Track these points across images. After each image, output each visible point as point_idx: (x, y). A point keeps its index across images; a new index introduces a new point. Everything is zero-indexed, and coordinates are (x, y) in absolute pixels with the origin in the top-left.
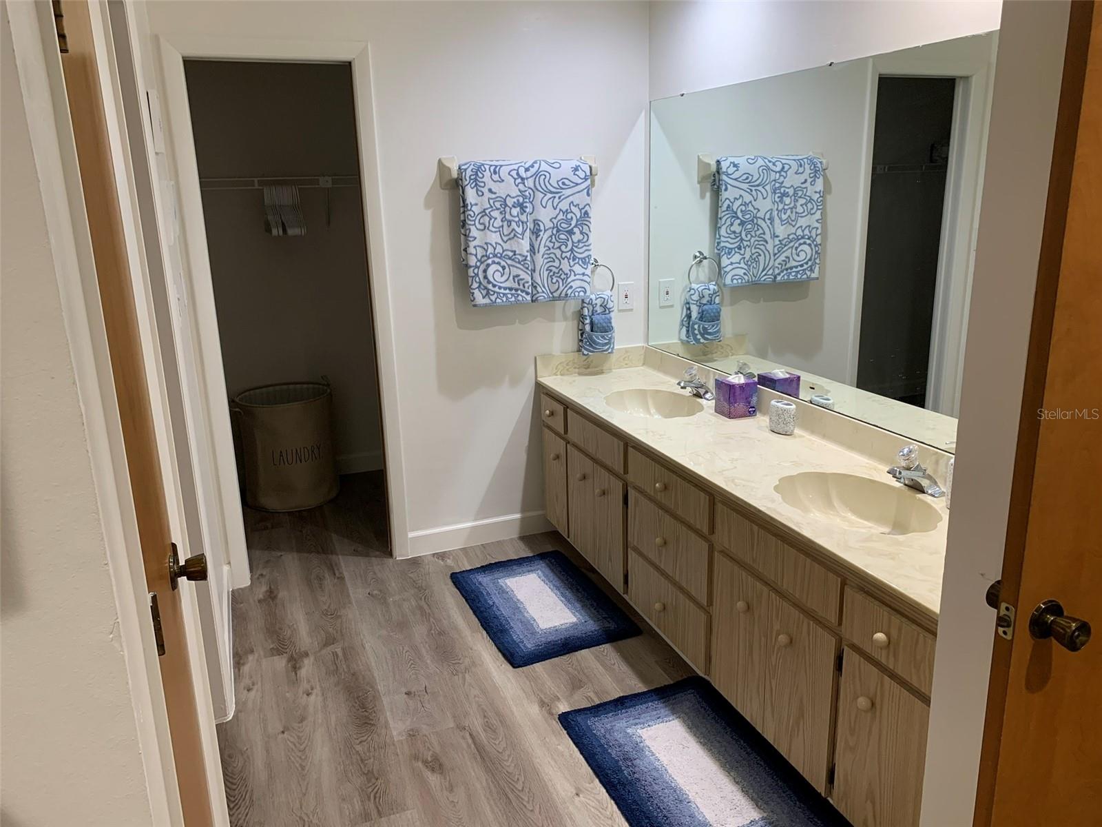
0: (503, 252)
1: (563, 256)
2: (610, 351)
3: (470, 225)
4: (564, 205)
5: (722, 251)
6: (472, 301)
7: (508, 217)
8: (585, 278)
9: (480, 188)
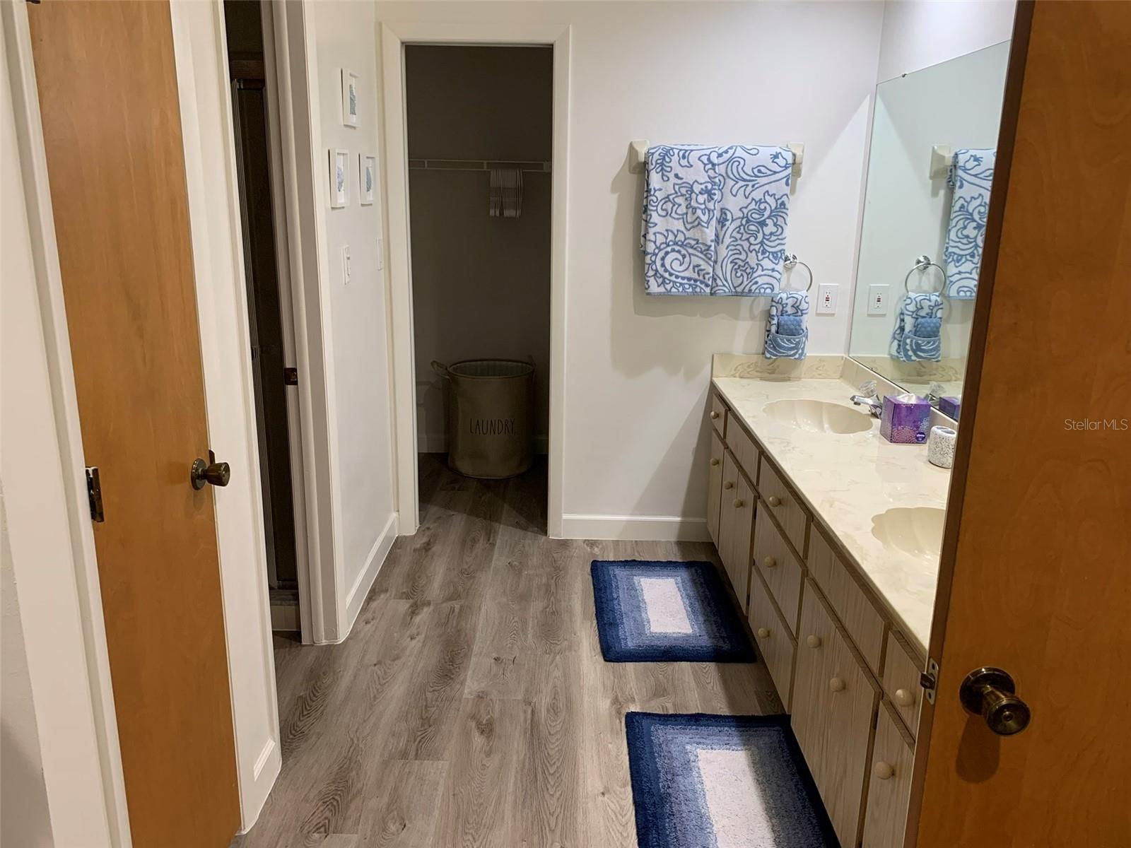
0: (685, 239)
1: (751, 249)
2: (797, 356)
3: (652, 210)
4: (757, 195)
5: (949, 258)
6: (647, 289)
7: (694, 204)
8: (775, 274)
9: (666, 173)
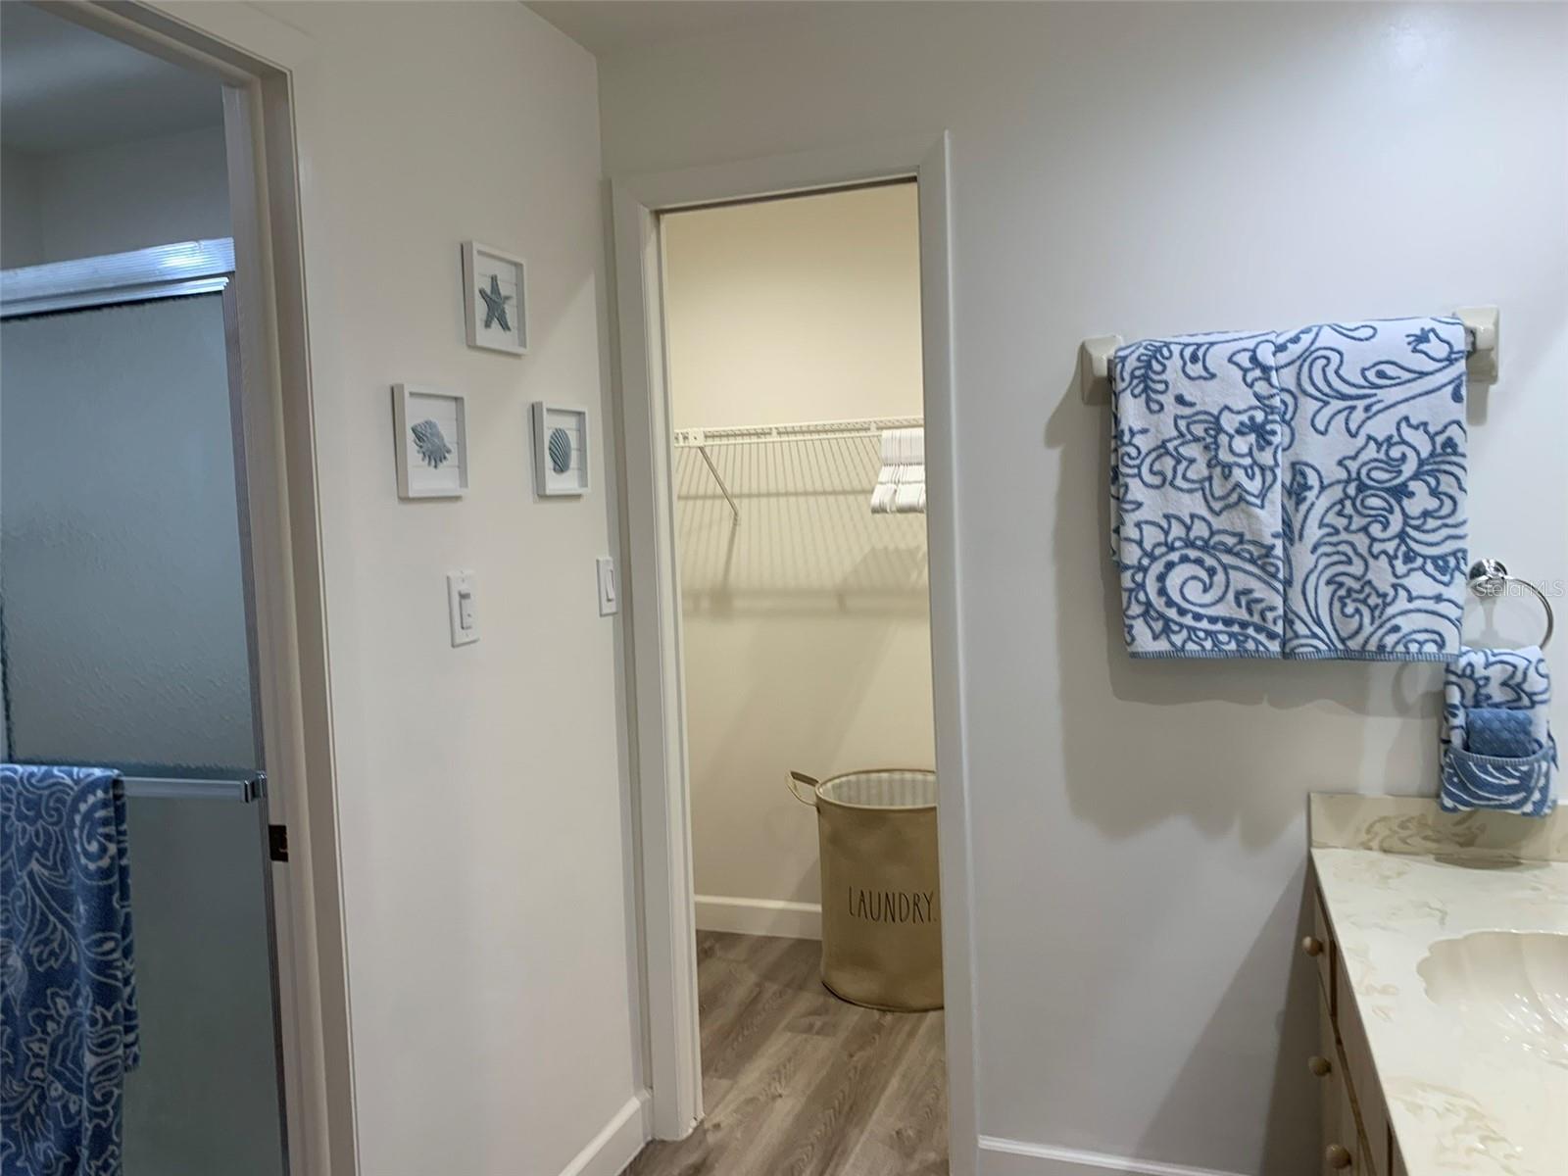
0: (1212, 533)
1: (1376, 550)
3: (1128, 475)
4: (1380, 427)
6: (1129, 644)
7: (1224, 456)
9: (1153, 396)
